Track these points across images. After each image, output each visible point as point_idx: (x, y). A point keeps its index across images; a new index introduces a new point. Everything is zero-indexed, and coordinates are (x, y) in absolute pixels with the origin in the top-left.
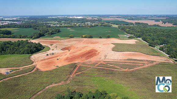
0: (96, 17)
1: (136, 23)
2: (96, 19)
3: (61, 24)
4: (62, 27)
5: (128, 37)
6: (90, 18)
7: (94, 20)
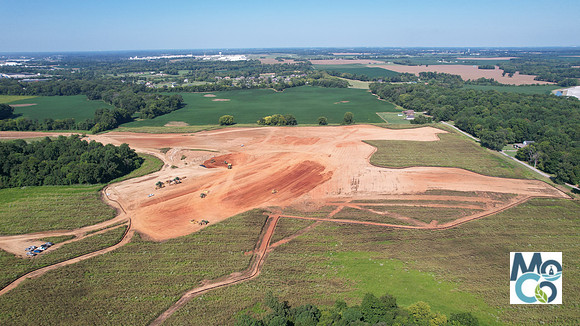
0: (290, 56)
1: (423, 74)
2: (292, 62)
3: (181, 82)
4: (187, 90)
5: (412, 122)
6: (270, 60)
7: (287, 67)
